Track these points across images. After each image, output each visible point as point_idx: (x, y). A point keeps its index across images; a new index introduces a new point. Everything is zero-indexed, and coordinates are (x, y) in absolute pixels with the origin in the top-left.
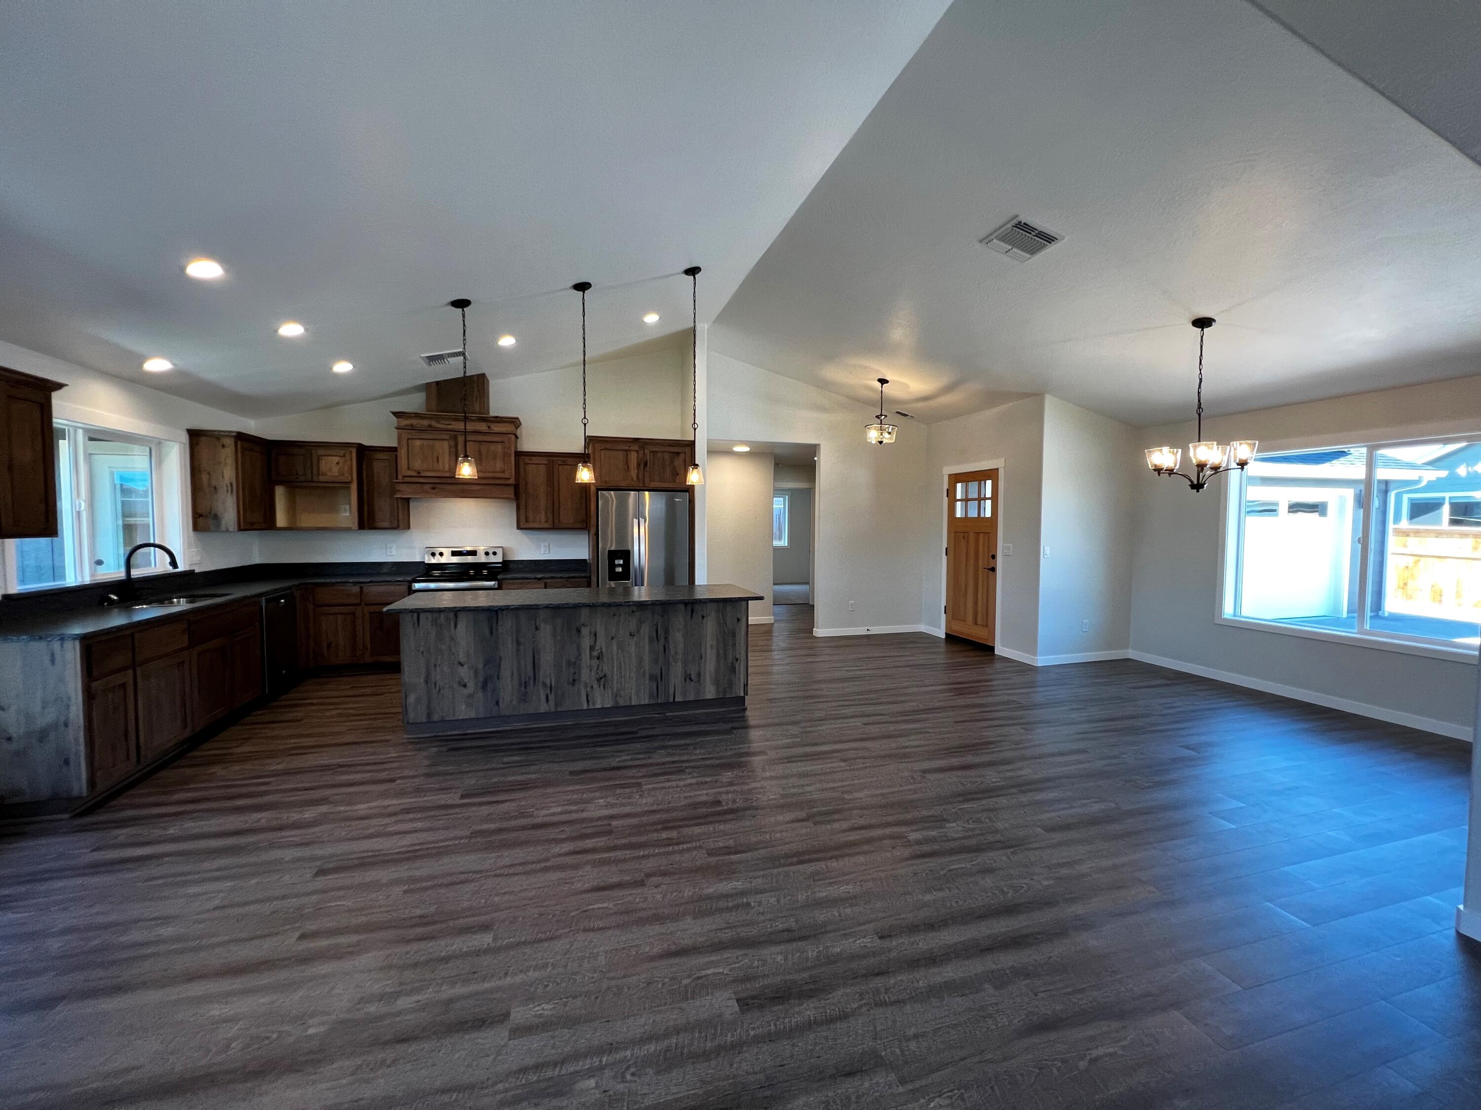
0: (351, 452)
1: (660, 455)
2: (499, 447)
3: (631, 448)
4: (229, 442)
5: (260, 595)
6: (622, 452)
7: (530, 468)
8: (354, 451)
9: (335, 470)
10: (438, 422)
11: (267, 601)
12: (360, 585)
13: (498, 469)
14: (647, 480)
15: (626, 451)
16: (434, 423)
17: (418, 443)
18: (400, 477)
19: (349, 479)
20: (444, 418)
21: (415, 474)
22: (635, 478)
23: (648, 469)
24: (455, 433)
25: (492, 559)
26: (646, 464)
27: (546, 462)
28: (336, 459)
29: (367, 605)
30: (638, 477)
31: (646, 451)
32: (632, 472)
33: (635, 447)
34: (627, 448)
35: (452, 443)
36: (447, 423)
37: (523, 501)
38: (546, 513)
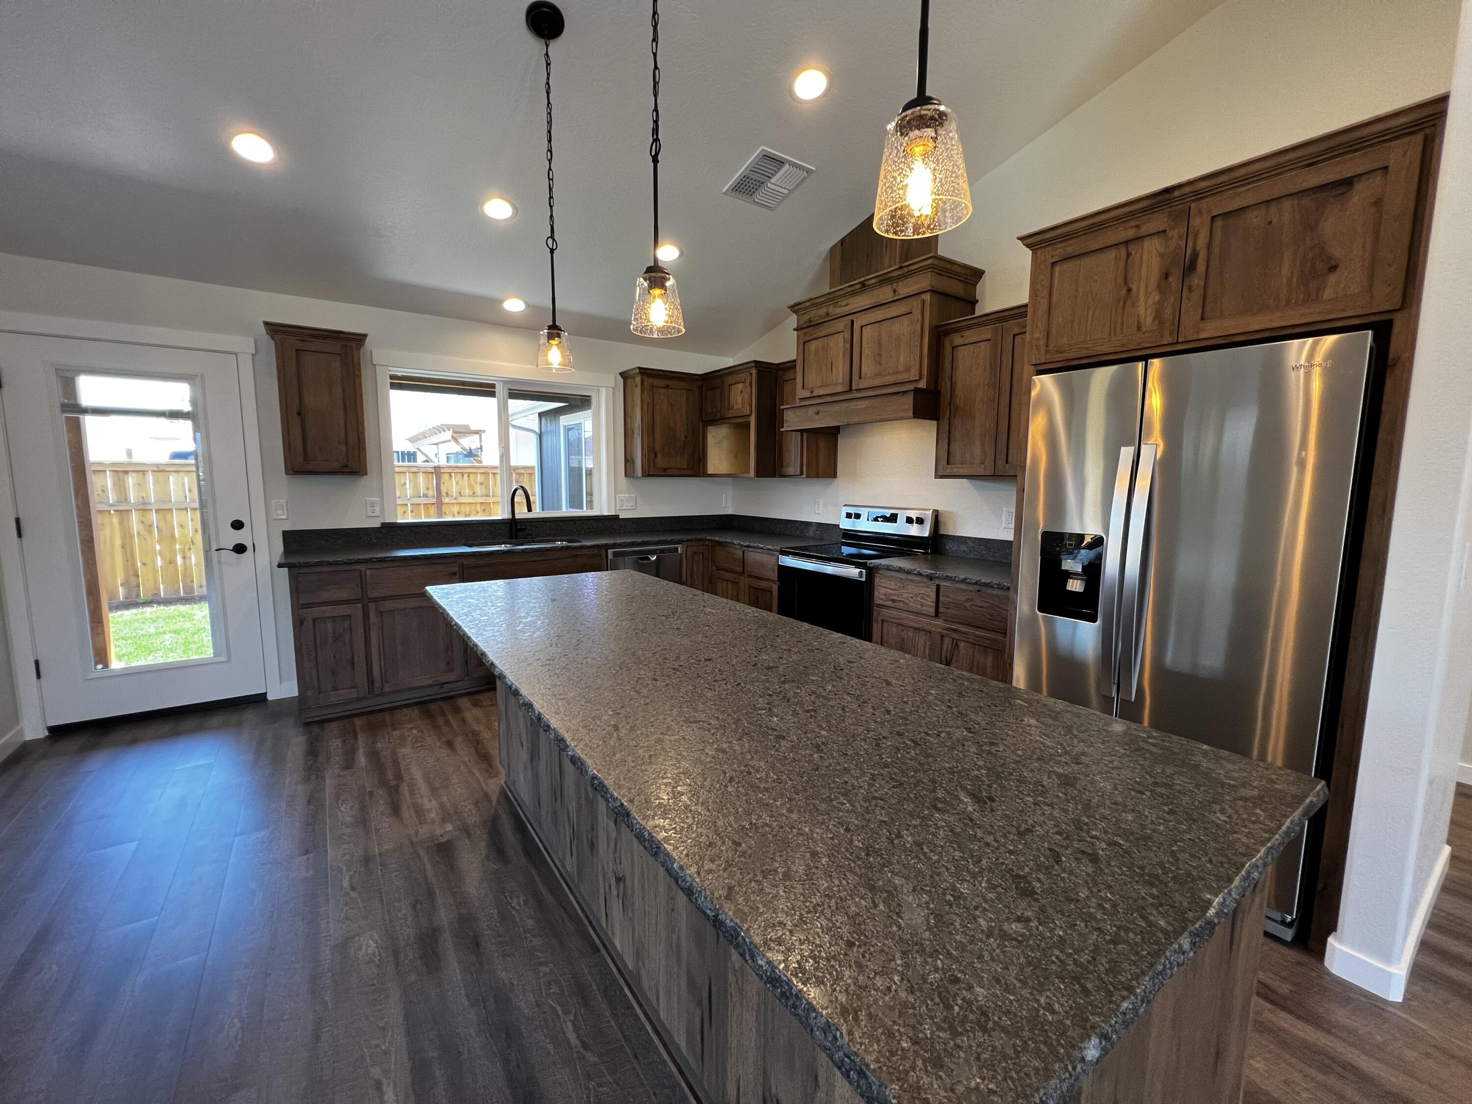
0: (751, 374)
1: (1255, 218)
2: (905, 321)
3: (1144, 230)
4: (638, 379)
5: (607, 547)
6: (1112, 254)
7: (961, 353)
8: (754, 372)
9: (740, 399)
10: (836, 305)
11: (615, 555)
12: (744, 549)
13: (901, 368)
14: (1190, 318)
15: (1126, 243)
16: (831, 309)
17: (813, 345)
18: (797, 401)
19: (748, 413)
20: (840, 297)
21: (808, 394)
22: (1148, 321)
23: (1196, 280)
24: (850, 317)
25: (914, 530)
26: (1190, 267)
27: (988, 336)
28: (740, 386)
29: (750, 576)
30: (1158, 316)
31: (1196, 222)
32: (1142, 302)
33: (1158, 222)
34: (1130, 233)
35: (848, 335)
36: (844, 303)
37: (945, 422)
38: (983, 445)
